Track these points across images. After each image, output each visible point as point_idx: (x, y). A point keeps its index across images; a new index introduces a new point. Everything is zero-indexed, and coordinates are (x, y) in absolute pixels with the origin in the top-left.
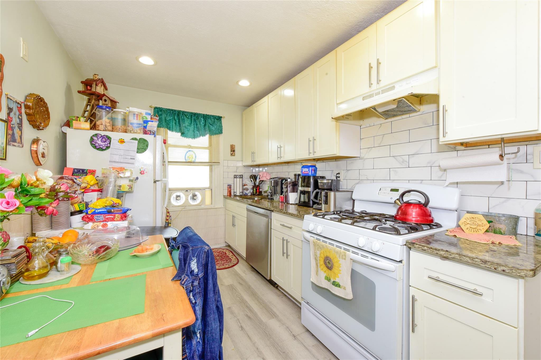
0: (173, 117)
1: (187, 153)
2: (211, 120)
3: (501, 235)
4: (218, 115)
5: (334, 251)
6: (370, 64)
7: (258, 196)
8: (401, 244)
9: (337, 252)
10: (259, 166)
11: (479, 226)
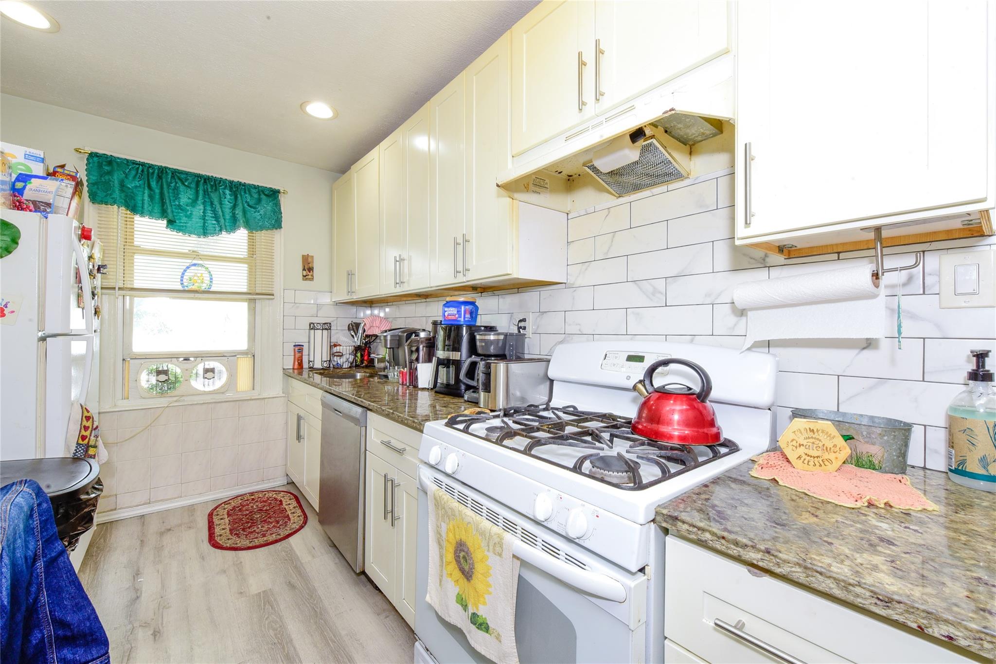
0: (145, 181)
1: (188, 271)
2: (251, 196)
3: (874, 471)
4: (268, 186)
5: (477, 530)
6: (580, 55)
7: (365, 370)
8: (642, 520)
9: (482, 533)
10: (370, 303)
11: (827, 451)
